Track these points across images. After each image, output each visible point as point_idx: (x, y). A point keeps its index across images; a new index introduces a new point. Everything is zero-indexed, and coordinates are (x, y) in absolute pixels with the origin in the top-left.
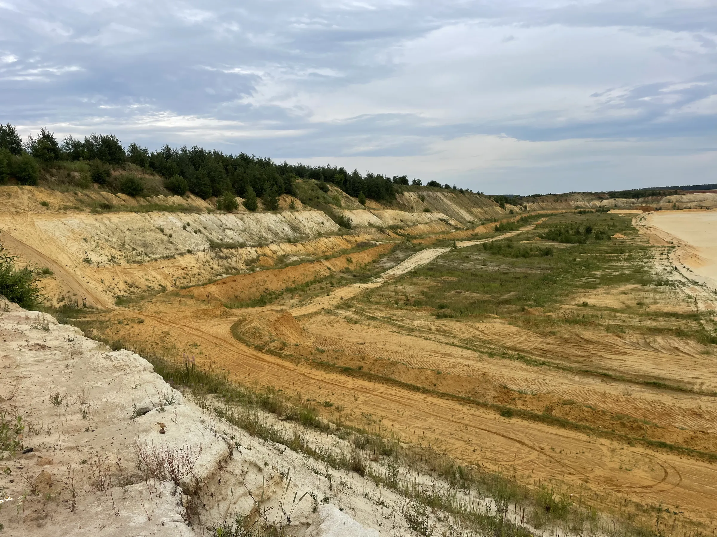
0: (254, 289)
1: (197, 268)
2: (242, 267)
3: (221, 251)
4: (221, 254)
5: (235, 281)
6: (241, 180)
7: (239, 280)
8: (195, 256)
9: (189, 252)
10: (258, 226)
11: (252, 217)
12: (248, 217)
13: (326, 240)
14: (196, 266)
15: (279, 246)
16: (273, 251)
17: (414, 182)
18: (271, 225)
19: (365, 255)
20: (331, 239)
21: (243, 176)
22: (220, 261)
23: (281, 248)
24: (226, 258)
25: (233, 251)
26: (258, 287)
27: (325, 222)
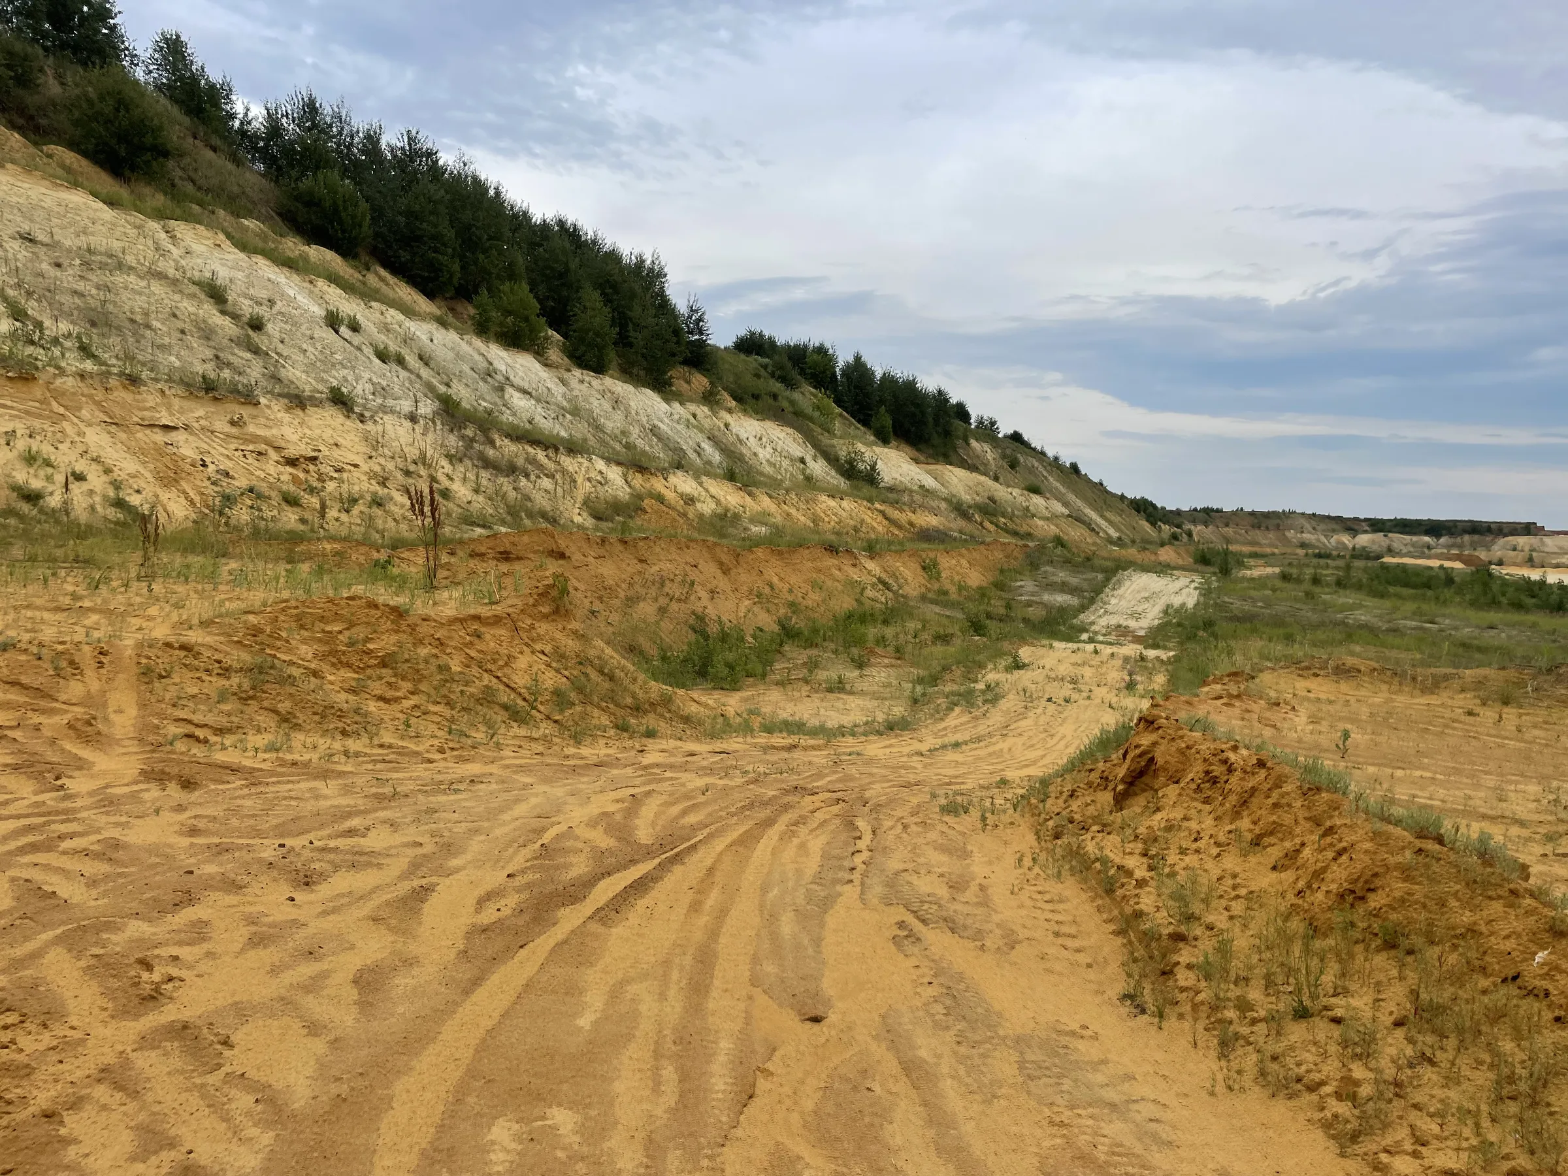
0: (646, 610)
1: (371, 475)
2: (577, 519)
3: (492, 443)
4: (491, 453)
5: (562, 556)
6: (561, 276)
7: (577, 557)
8: (369, 426)
9: (340, 400)
10: (619, 416)
11: (596, 383)
12: (582, 382)
13: (832, 503)
14: (365, 467)
15: (701, 484)
16: (681, 495)
17: (980, 422)
18: (660, 425)
19: (964, 562)
20: (845, 504)
21: (566, 264)
22: (485, 474)
23: (707, 491)
24: (511, 470)
25: (540, 455)
26: (663, 601)
27: (808, 459)
